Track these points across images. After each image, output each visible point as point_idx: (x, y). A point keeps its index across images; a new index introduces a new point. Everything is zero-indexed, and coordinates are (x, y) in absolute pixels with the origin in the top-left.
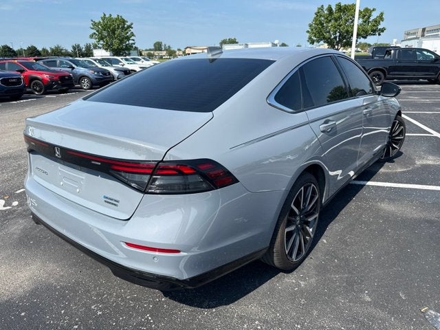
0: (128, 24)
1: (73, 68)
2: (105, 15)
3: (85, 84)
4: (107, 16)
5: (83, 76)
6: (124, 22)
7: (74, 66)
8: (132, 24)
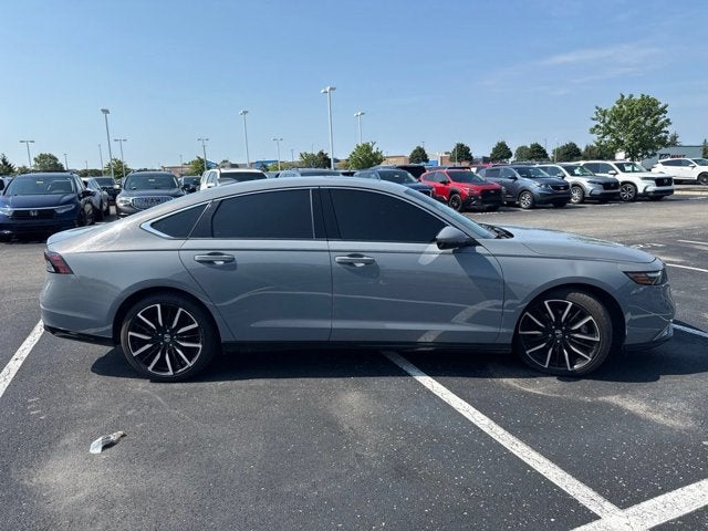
0: (660, 106)
1: (516, 179)
2: (623, 97)
3: (526, 201)
4: (626, 97)
5: (525, 190)
6: (655, 103)
7: (518, 176)
8: (666, 106)
